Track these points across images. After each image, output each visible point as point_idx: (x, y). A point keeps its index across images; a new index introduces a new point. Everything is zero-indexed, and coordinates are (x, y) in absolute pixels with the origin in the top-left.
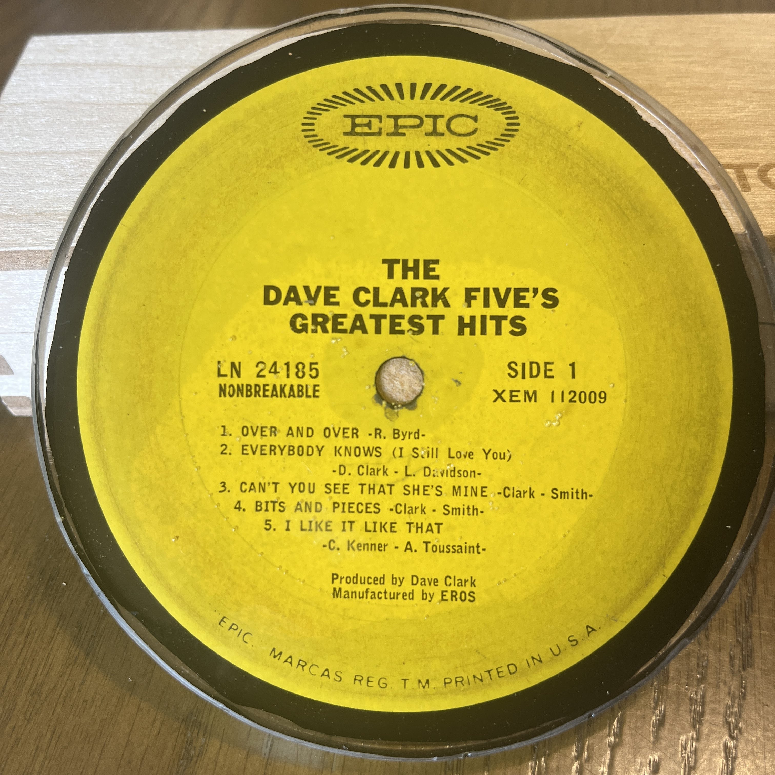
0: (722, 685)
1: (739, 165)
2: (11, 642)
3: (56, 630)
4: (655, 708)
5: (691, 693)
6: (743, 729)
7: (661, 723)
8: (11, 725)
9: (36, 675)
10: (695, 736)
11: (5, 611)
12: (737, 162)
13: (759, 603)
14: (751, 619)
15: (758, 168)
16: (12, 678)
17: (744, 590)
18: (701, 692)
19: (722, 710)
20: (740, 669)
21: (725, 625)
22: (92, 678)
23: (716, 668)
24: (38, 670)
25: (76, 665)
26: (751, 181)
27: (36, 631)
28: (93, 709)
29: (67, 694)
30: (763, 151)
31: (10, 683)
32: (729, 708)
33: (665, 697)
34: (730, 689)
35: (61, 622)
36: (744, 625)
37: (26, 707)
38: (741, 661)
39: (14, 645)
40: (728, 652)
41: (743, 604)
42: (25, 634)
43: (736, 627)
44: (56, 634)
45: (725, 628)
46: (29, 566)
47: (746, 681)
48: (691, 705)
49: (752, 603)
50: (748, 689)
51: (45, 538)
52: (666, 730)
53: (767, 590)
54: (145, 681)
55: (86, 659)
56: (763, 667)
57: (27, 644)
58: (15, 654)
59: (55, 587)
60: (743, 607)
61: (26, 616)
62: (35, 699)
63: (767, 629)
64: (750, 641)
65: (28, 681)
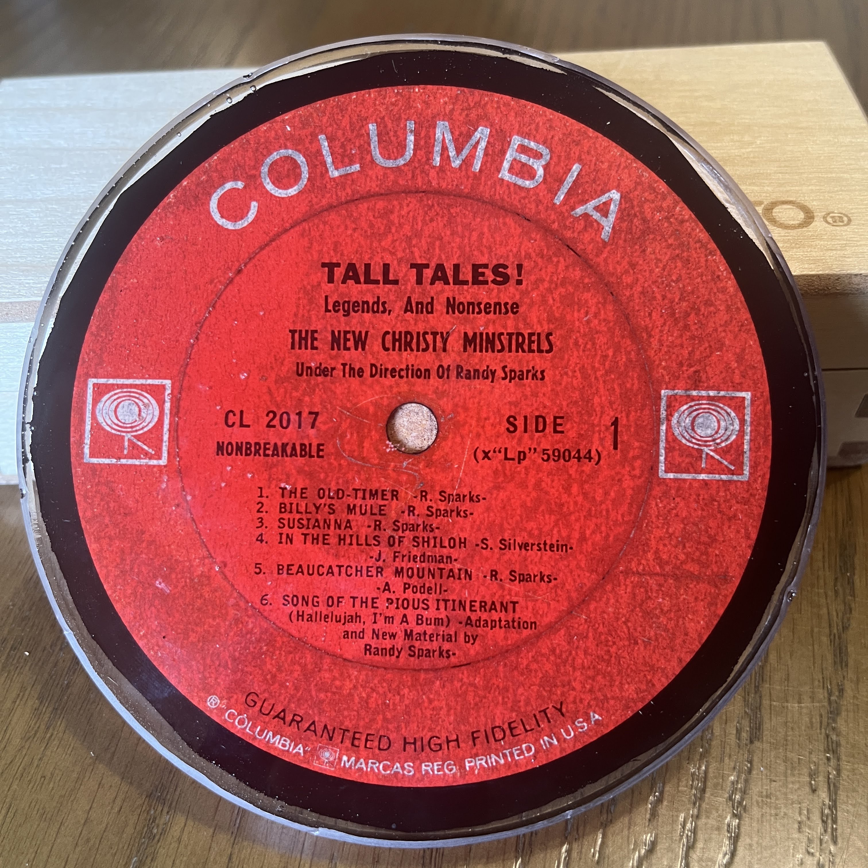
0: (726, 759)
3: (15, 702)
5: (693, 768)
6: (747, 806)
7: (660, 800)
10: (695, 813)
13: (770, 672)
14: (761, 689)
15: (763, 206)
18: (704, 767)
20: (748, 742)
22: (52, 752)
23: (721, 741)
25: (35, 739)
28: (51, 785)
29: (25, 770)
30: (770, 189)
32: (733, 784)
34: (735, 765)
35: (21, 694)
36: (753, 695)
38: (749, 734)
40: (735, 723)
43: (744, 698)
44: (16, 706)
47: (752, 756)
49: (763, 673)
50: (755, 763)
51: (9, 606)
52: (664, 807)
53: (780, 658)
54: (109, 755)
55: (46, 733)
56: (772, 741)
59: (17, 657)
60: (753, 677)
63: (778, 700)
64: (759, 713)
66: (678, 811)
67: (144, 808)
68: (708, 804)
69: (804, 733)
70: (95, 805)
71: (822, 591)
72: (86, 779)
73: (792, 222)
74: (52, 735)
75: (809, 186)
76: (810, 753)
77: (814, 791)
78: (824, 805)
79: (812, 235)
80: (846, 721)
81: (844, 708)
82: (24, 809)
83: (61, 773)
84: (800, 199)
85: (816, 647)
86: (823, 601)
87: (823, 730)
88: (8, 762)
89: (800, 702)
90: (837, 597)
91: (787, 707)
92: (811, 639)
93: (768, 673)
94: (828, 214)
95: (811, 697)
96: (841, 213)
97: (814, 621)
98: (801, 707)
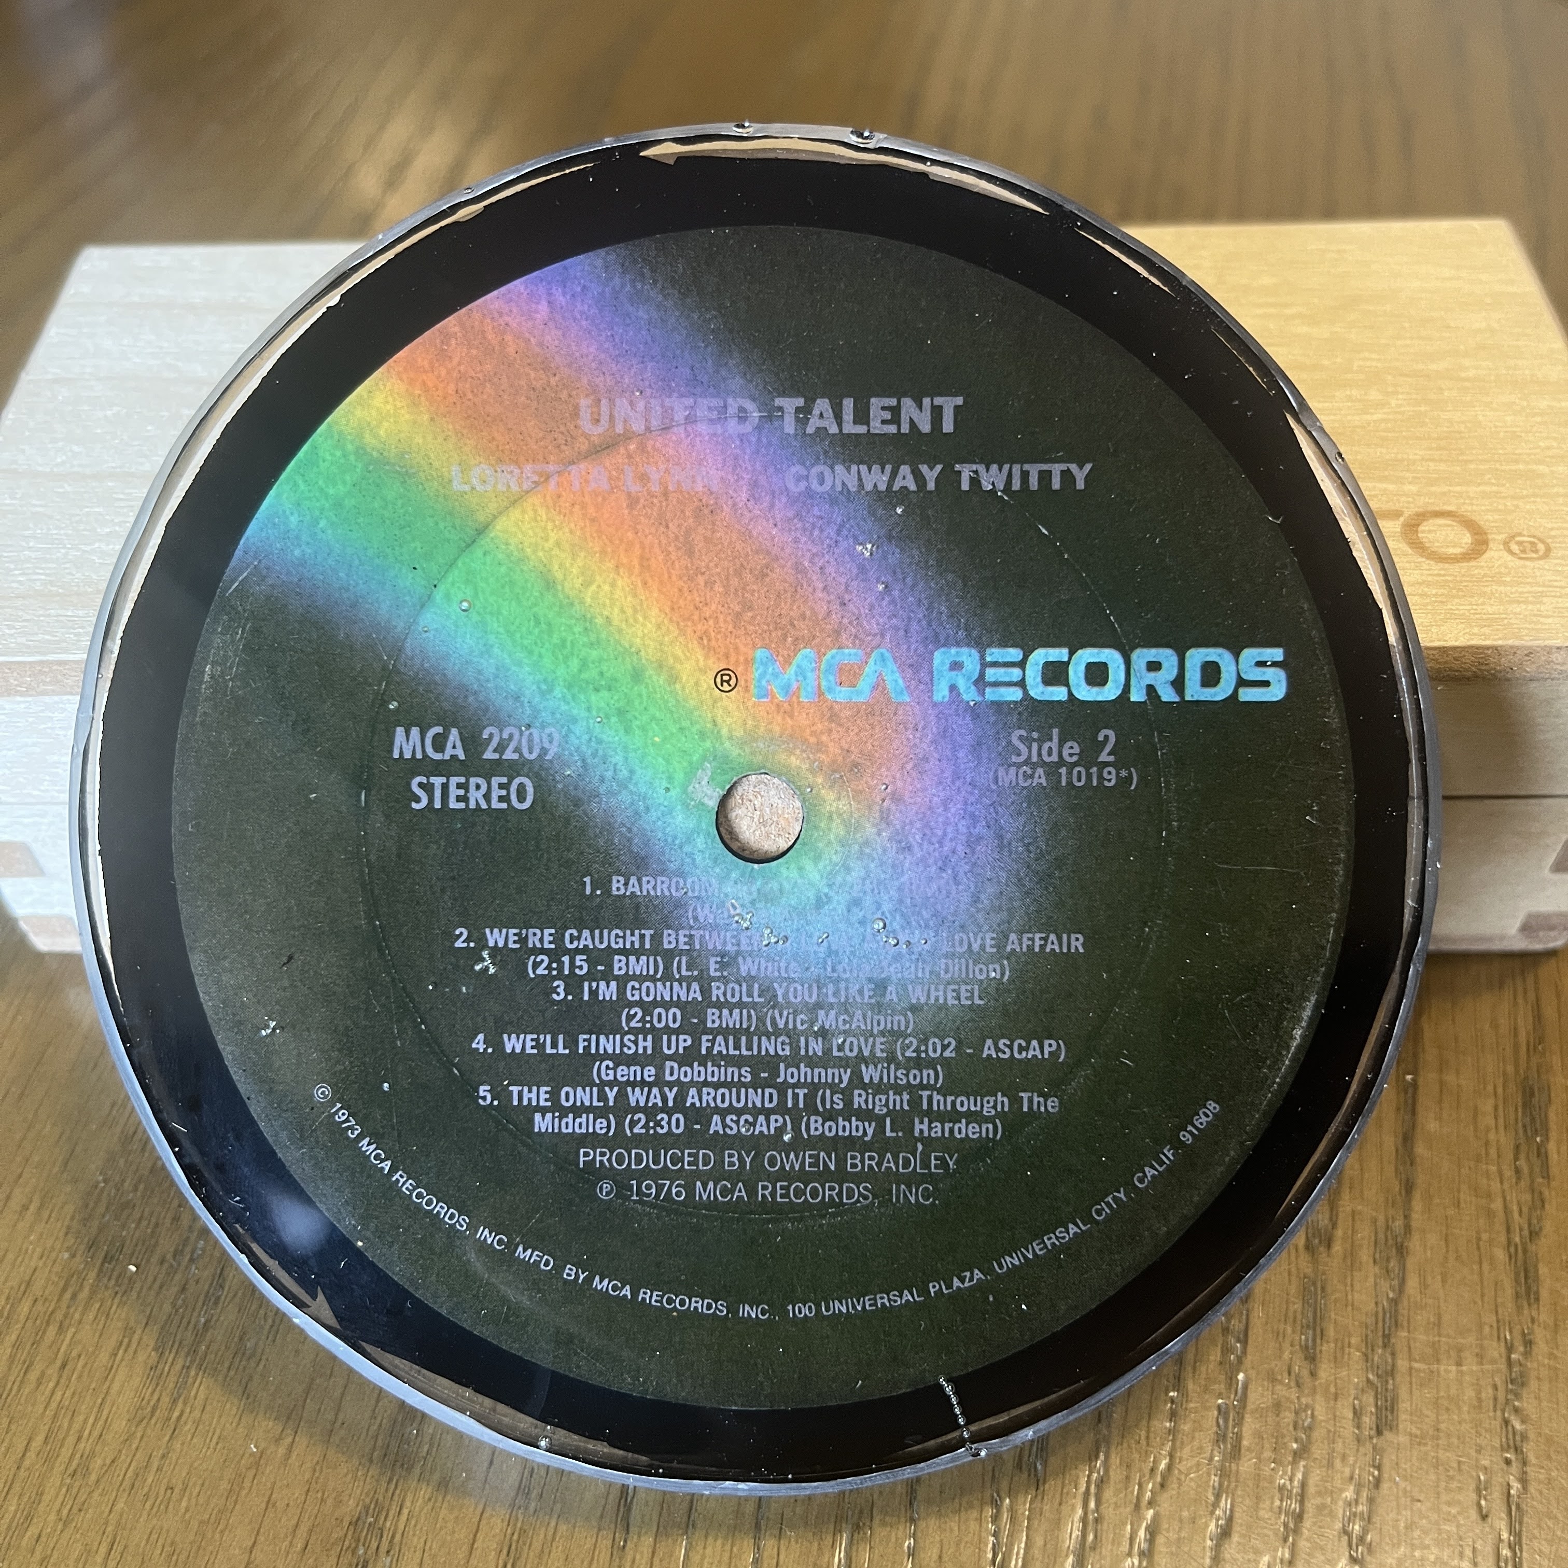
0: (1338, 1463)
2: (33, 1376)
3: (116, 1355)
4: (1216, 1505)
5: (1282, 1478)
6: (1374, 1544)
7: (1225, 1533)
8: (33, 1531)
9: (79, 1439)
10: (1287, 1555)
11: (22, 1318)
13: (1409, 1311)
14: (1393, 1340)
15: (1402, 519)
16: (34, 1444)
17: (1385, 1285)
18: (1299, 1476)
19: (1338, 1508)
20: (1373, 1433)
21: (1347, 1350)
22: (183, 1444)
23: (1329, 1431)
24: (81, 1431)
25: (153, 1421)
27: (79, 1356)
28: (184, 1504)
29: (137, 1476)
30: (1414, 488)
31: (31, 1454)
32: (1350, 1505)
33: (1233, 1484)
34: (1352, 1472)
35: (126, 1340)
36: (1380, 1351)
37: (61, 1498)
38: (1374, 1418)
39: (39, 1383)
40: (1351, 1399)
41: (1380, 1309)
42: (58, 1363)
43: (1366, 1355)
44: (117, 1362)
45: (1346, 1357)
46: (66, 1234)
47: (1382, 1456)
49: (1396, 1311)
50: (1386, 1469)
51: (98, 1182)
52: (1233, 1546)
53: (1424, 1285)
54: (281, 1451)
55: (171, 1410)
56: (1414, 1430)
57: (63, 1381)
58: (42, 1399)
59: (115, 1274)
60: (1380, 1318)
61: (61, 1329)
62: (77, 1484)
63: (1423, 1360)
64: (1391, 1382)
65: (64, 1450)
66: (1258, 1552)
67: (347, 1543)
68: (1307, 1540)
69: (1466, 1417)
70: (262, 1538)
71: (1493, 1168)
72: (244, 1492)
73: (1451, 551)
74: (181, 1415)
75: (1479, 484)
76: (1479, 1452)
77: (1484, 1517)
78: (1500, 1540)
79: (1485, 575)
80: (1538, 1398)
81: (1533, 1374)
82: (138, 1545)
83: (200, 1482)
84: (1466, 509)
85: (1486, 1267)
86: (1495, 1186)
87: (1499, 1413)
88: (108, 1462)
89: (1459, 1364)
90: (1519, 1179)
91: (1438, 1372)
92: (1476, 1253)
93: (1405, 1312)
94: (1513, 537)
95: (1477, 1355)
96: (1534, 537)
97: (1481, 1221)
98: (1461, 1372)
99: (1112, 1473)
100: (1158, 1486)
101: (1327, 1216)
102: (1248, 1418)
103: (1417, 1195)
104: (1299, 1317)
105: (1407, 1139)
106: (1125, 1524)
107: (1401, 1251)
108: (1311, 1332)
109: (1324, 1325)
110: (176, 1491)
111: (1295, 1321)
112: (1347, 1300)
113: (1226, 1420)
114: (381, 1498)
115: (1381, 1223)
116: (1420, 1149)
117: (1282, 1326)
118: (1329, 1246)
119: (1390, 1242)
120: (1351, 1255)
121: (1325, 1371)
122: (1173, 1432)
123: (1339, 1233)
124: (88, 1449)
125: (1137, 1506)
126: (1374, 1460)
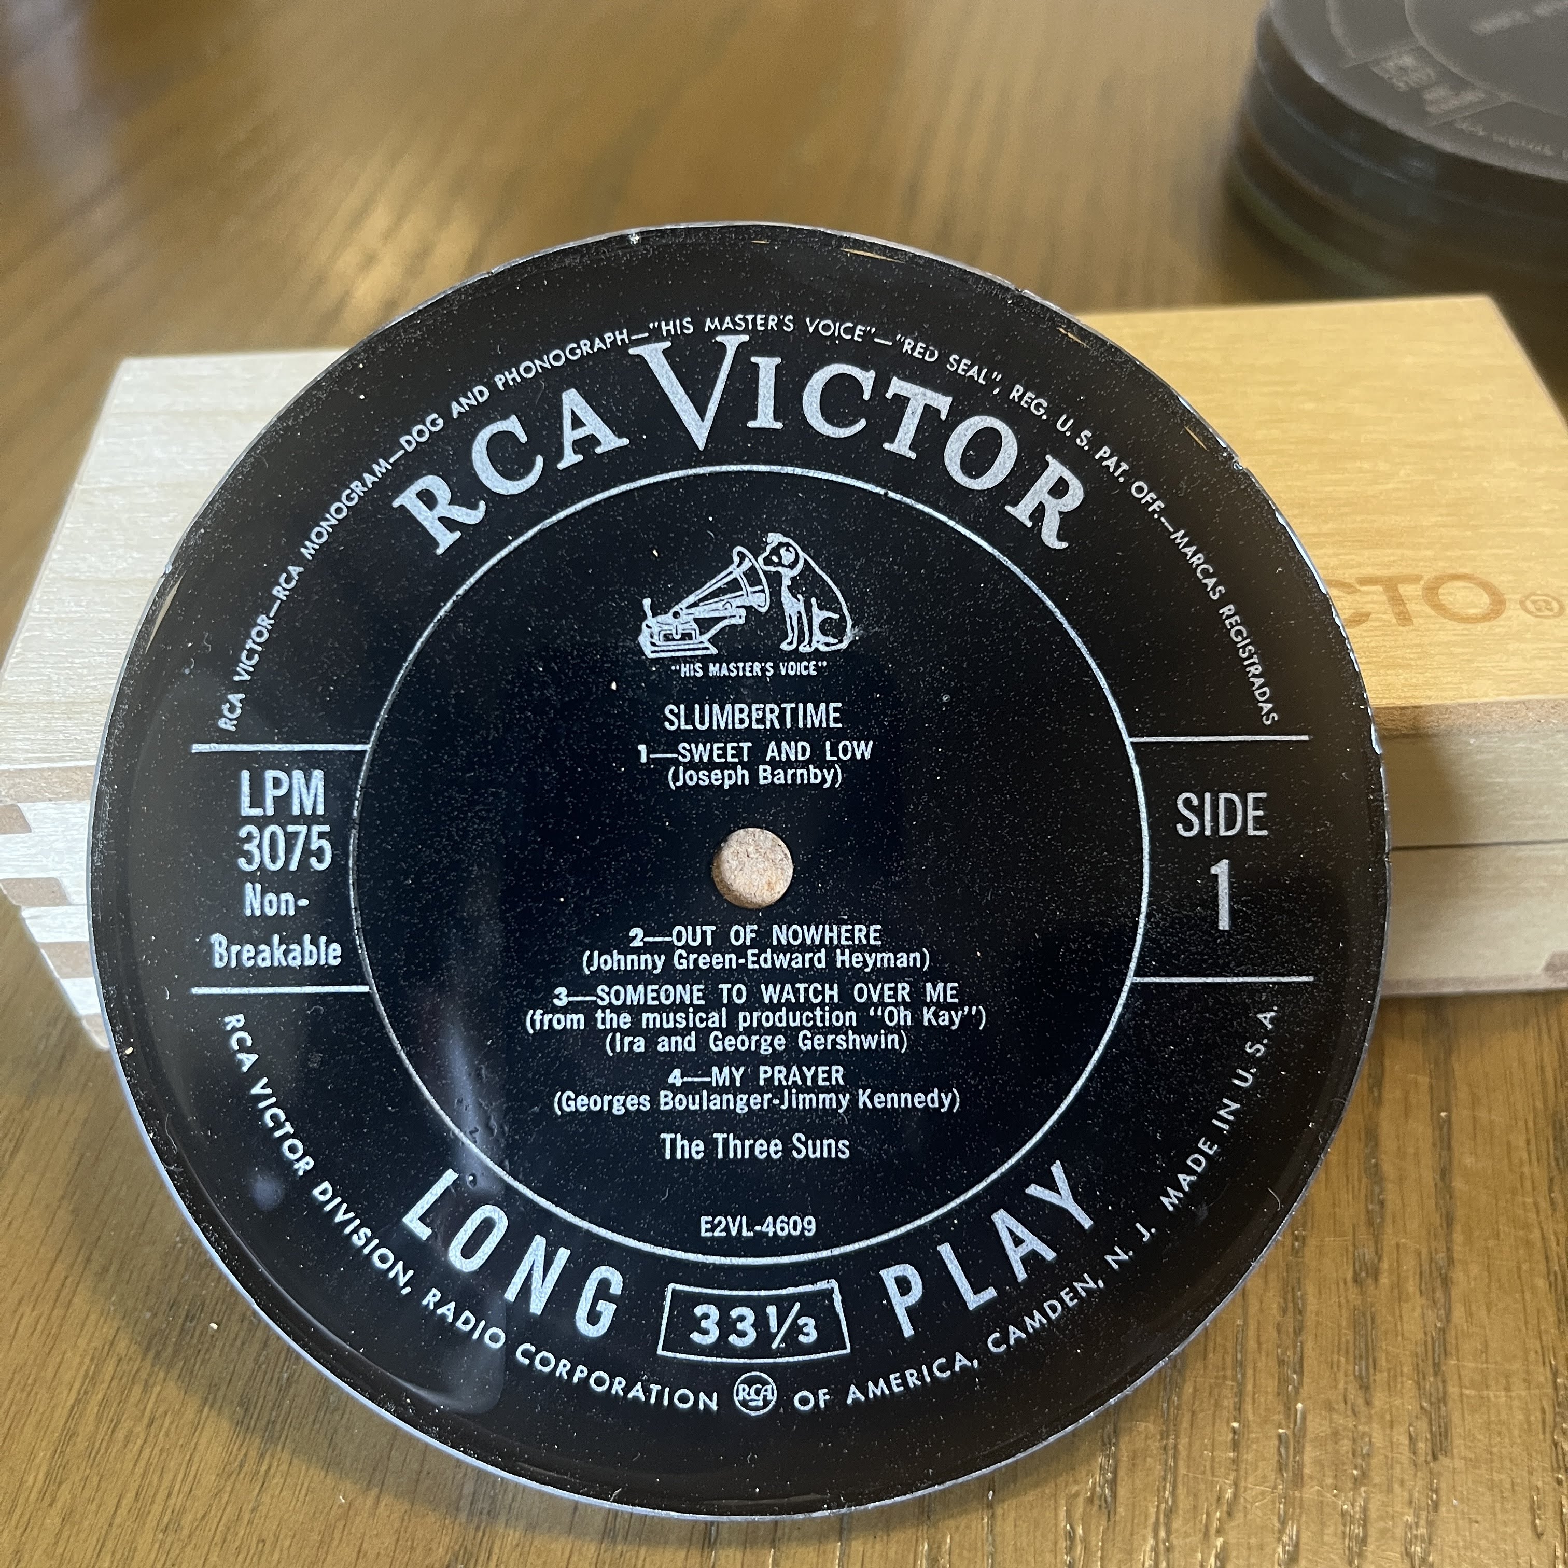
0: (1396, 1487)
1: (1390, 579)
2: (120, 1435)
3: (202, 1411)
4: (1281, 1532)
5: (1344, 1504)
7: (1293, 1558)
9: (170, 1494)
11: (108, 1378)
12: (1385, 573)
13: (1457, 1339)
14: (1444, 1368)
15: (1422, 583)
16: (124, 1502)
17: (1430, 1315)
18: (1360, 1502)
19: (1399, 1531)
20: (1429, 1458)
21: (1399, 1380)
22: (272, 1497)
23: (1387, 1457)
25: (242, 1476)
26: (1412, 607)
27: (166, 1414)
28: (276, 1556)
29: (229, 1529)
30: (1429, 553)
31: (123, 1511)
32: (1411, 1528)
33: (1297, 1512)
34: (1411, 1496)
35: (211, 1397)
36: (1432, 1379)
37: (153, 1554)
38: (1429, 1444)
39: (127, 1440)
40: (1406, 1426)
41: (1429, 1339)
42: (146, 1420)
43: (1418, 1383)
44: (203, 1419)
45: (1399, 1386)
46: (147, 1294)
47: (1438, 1480)
48: (1345, 1525)
49: (1444, 1339)
50: (1443, 1493)
51: (176, 1243)
53: (1470, 1315)
54: (369, 1501)
55: (259, 1463)
56: (1468, 1454)
57: (151, 1438)
58: (130, 1456)
59: (197, 1333)
60: (1430, 1347)
61: (147, 1388)
62: (169, 1540)
63: (1473, 1386)
64: (1443, 1409)
65: (155, 1507)
69: (1518, 1441)
71: (1529, 1200)
72: (335, 1543)
73: (1472, 611)
74: (269, 1468)
75: (1491, 548)
76: (1530, 1473)
77: (1539, 1536)
78: (1557, 1559)
79: (1505, 634)
83: (291, 1534)
84: (1480, 572)
85: (1528, 1296)
86: (1532, 1216)
87: (1548, 1436)
88: (199, 1516)
89: (1508, 1389)
90: (1554, 1210)
91: (1488, 1399)
92: (1518, 1281)
93: (1454, 1342)
94: (1527, 597)
95: (1525, 1380)
96: (1548, 595)
97: (1521, 1252)
98: (1510, 1397)
99: (1181, 1505)
100: (1225, 1515)
101: (1372, 1249)
102: (1308, 1448)
103: (1458, 1228)
104: (1351, 1350)
105: (1445, 1173)
106: (1196, 1552)
107: (1446, 1282)
108: (1363, 1362)
109: (1376, 1354)
110: (268, 1543)
111: (1347, 1352)
112: (1397, 1331)
113: (1287, 1449)
114: (469, 1547)
115: (1424, 1256)
116: (1459, 1184)
117: (1336, 1357)
118: (1376, 1280)
119: (1435, 1274)
120: (1398, 1285)
121: (1379, 1399)
122: (1235, 1461)
123: (1385, 1265)
124: (178, 1505)
125: (1206, 1534)
126: (1431, 1483)
